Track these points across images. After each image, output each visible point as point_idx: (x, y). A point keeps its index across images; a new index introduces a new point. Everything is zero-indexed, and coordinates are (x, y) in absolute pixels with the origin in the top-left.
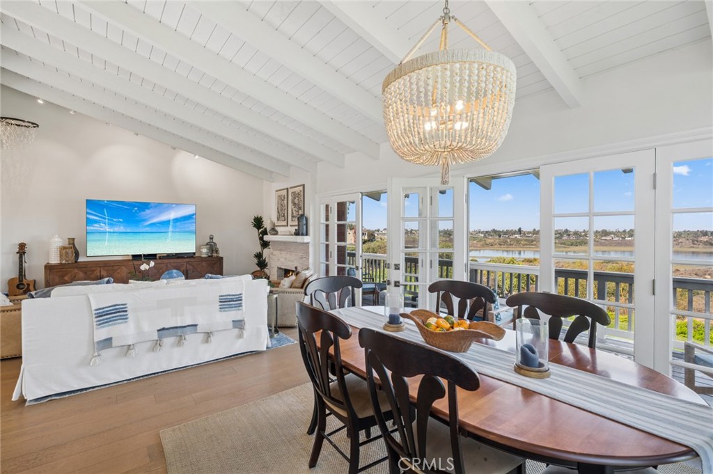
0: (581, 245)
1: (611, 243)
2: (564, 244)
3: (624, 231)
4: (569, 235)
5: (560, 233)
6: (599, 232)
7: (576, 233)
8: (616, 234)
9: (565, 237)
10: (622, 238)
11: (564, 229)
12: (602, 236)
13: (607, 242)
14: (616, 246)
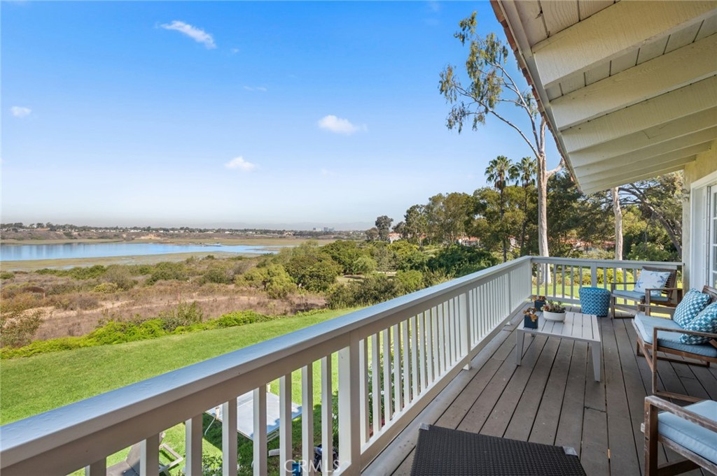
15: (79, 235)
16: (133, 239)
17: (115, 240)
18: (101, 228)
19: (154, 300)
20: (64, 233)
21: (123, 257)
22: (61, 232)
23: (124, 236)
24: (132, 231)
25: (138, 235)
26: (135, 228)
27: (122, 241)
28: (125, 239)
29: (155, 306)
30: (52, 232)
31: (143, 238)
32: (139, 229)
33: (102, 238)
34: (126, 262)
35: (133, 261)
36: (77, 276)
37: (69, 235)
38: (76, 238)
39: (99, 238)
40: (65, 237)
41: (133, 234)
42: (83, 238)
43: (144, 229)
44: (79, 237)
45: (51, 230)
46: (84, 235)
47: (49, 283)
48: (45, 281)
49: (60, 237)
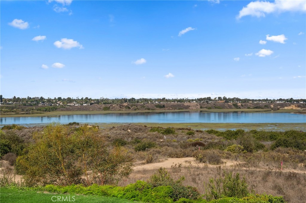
0: (53, 110)
1: (73, 109)
2: (40, 110)
3: (82, 99)
4: (44, 102)
5: (37, 101)
6: (66, 99)
7: (49, 100)
8: (77, 101)
9: (40, 104)
10: (81, 104)
11: (40, 97)
12: (68, 103)
13: (71, 108)
14: (77, 110)
15: (242, 105)
16: (278, 109)
17: (265, 110)
18: (256, 100)
19: (261, 164)
20: (233, 104)
21: (269, 124)
22: (231, 103)
23: (272, 106)
24: (278, 102)
25: (282, 105)
26: (281, 100)
27: (270, 111)
28: (272, 109)
29: (258, 170)
30: (226, 103)
31: (286, 108)
32: (284, 100)
33: (256, 108)
34: (270, 128)
35: (276, 128)
36: (227, 137)
37: (236, 106)
38: (240, 108)
39: (254, 108)
40: (233, 107)
41: (279, 104)
42: (245, 108)
43: (287, 100)
44: (241, 107)
45: (226, 102)
46: (245, 105)
47: (210, 141)
48: (208, 139)
49: (230, 107)
